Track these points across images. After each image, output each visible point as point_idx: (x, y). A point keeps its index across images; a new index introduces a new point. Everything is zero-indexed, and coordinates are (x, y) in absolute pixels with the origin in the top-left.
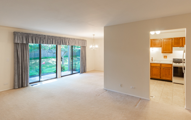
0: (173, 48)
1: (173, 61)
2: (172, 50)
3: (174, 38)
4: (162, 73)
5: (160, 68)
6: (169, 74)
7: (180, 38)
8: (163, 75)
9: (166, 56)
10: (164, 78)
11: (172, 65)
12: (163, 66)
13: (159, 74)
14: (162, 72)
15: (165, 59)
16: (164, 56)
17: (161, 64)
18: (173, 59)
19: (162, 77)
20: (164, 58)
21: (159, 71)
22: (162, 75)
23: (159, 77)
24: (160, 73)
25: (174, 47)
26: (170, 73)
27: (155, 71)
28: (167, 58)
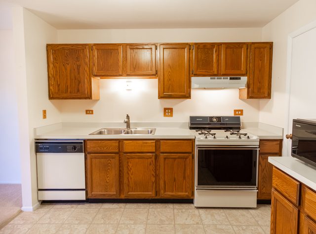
0: (193, 79)
1: (192, 124)
2: (190, 87)
3: (196, 44)
4: (162, 176)
5: (156, 157)
6: (184, 178)
7: (213, 45)
8: (165, 182)
9: (171, 109)
10: (169, 194)
11: (192, 141)
12: (163, 148)
13: (153, 179)
14: (162, 171)
15: (168, 119)
16: (165, 109)
17: (158, 141)
18: (192, 118)
19: (162, 192)
20: (165, 115)
21: (152, 167)
22: (162, 182)
23: (150, 194)
24: (157, 176)
25: (196, 75)
26: (188, 172)
27: (138, 171)
28: (171, 115)
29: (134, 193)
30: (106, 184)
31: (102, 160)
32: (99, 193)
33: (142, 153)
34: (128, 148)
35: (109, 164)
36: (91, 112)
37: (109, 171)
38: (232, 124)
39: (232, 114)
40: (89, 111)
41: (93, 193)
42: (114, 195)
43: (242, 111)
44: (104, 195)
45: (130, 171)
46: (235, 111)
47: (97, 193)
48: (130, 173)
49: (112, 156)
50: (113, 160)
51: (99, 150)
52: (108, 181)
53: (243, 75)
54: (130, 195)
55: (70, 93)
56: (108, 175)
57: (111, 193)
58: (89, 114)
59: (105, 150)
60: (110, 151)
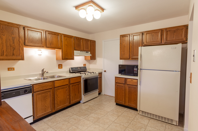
0: (75, 52)
3: (76, 37)
8: (72, 97)
9: (62, 65)
10: (74, 102)
12: (71, 82)
15: (60, 70)
16: (59, 65)
19: (71, 101)
20: (59, 68)
21: (67, 92)
23: (67, 104)
25: (76, 50)
26: (80, 90)
27: (61, 95)
28: (62, 68)
29: (60, 107)
30: (45, 107)
31: (43, 94)
32: (41, 114)
33: (63, 86)
34: (57, 85)
35: (47, 96)
36: (12, 69)
37: (47, 99)
38: (83, 70)
39: (83, 66)
40: (11, 68)
41: (37, 116)
42: (50, 111)
43: (85, 64)
44: (45, 114)
45: (57, 96)
46: (84, 64)
47: (40, 114)
48: (57, 97)
49: (49, 91)
50: (49, 93)
51: (42, 89)
52: (46, 105)
53: (89, 51)
54: (58, 108)
55: (6, 56)
56: (47, 102)
57: (48, 111)
58: (11, 70)
59: (45, 88)
60: (48, 88)
